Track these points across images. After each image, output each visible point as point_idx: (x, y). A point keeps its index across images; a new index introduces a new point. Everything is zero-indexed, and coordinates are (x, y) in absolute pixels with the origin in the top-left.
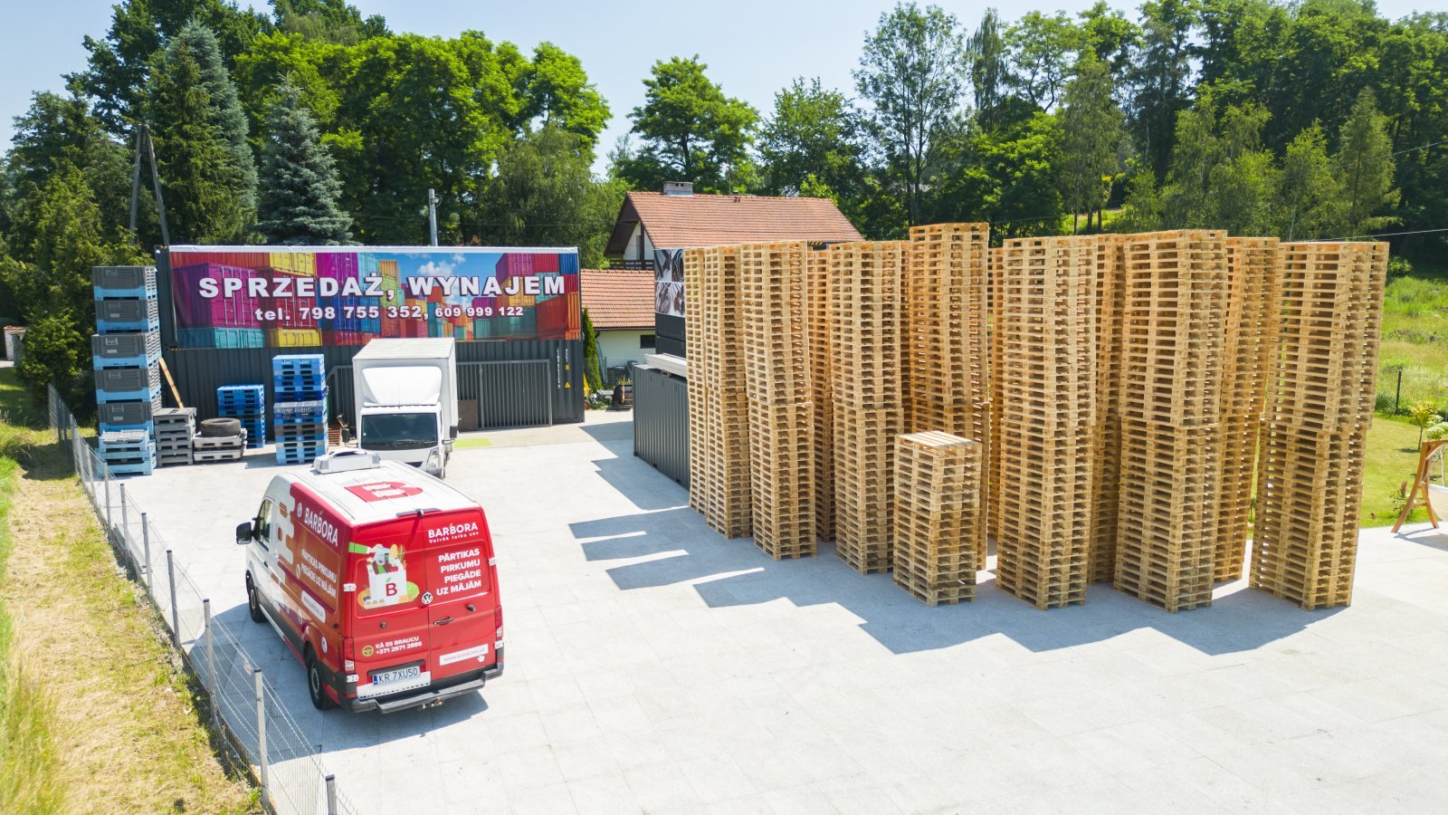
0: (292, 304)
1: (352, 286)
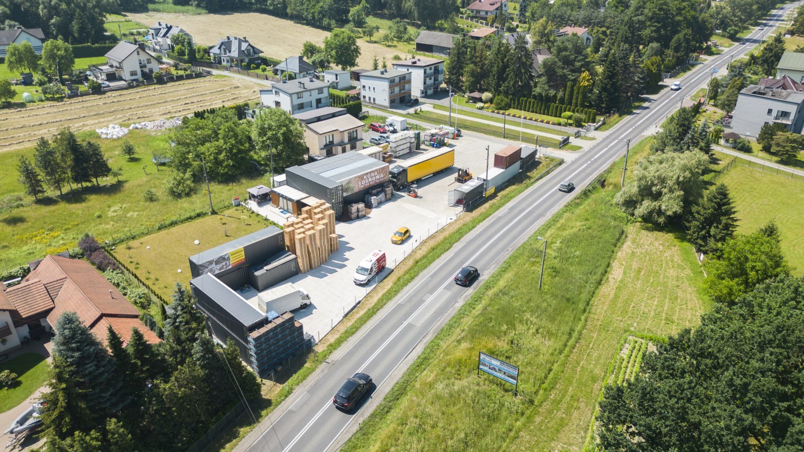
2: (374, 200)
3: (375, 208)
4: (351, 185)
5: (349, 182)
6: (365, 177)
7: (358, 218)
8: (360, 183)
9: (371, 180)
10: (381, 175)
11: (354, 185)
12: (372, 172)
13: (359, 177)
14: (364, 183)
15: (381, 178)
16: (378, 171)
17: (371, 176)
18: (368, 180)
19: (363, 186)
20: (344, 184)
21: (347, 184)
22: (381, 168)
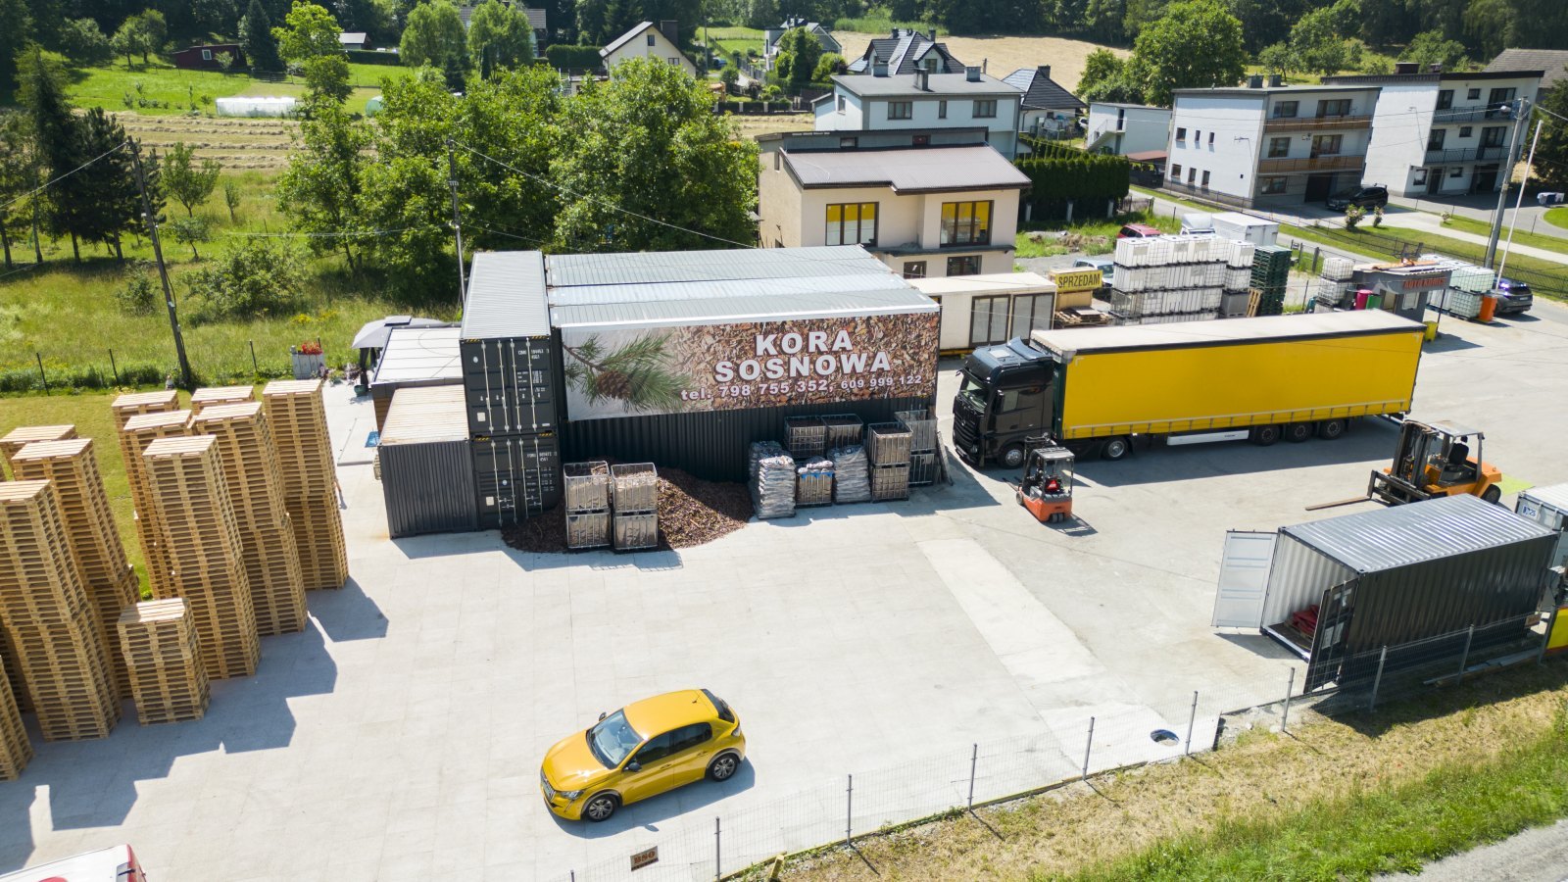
2: (773, 470)
3: (774, 519)
4: (666, 366)
5: (650, 346)
6: (764, 344)
7: (610, 547)
8: (724, 368)
9: (805, 371)
10: (883, 360)
11: (688, 370)
12: (817, 324)
13: (718, 331)
14: (756, 374)
15: (881, 373)
16: (861, 329)
17: (806, 347)
18: (787, 365)
19: (747, 390)
20: (610, 348)
21: (639, 351)
22: (883, 319)
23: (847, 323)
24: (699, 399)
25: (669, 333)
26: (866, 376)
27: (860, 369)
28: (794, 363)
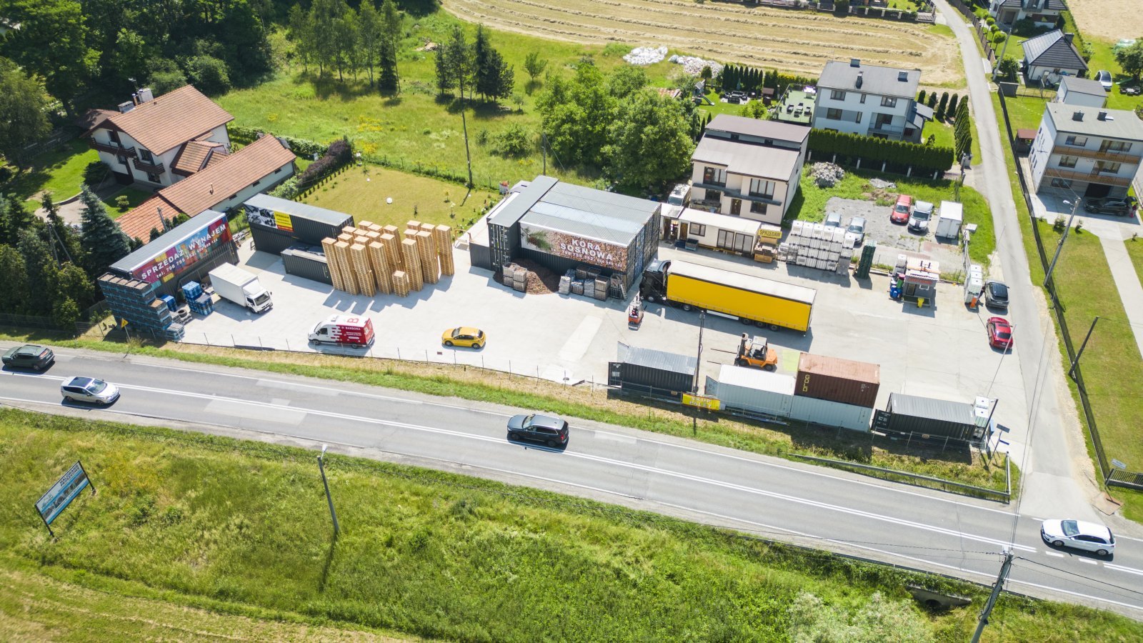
0: (164, 270)
1: (176, 256)
2: (566, 280)
5: (543, 234)
6: (574, 242)
8: (563, 245)
9: (586, 253)
10: (610, 257)
11: (553, 243)
12: (590, 241)
13: (561, 235)
14: (572, 250)
15: (609, 260)
16: (603, 246)
17: (586, 247)
18: (581, 250)
19: (570, 254)
20: (532, 231)
21: (540, 234)
22: (610, 245)
23: (599, 243)
24: (556, 252)
25: (548, 231)
26: (605, 260)
27: (603, 257)
28: (583, 250)
